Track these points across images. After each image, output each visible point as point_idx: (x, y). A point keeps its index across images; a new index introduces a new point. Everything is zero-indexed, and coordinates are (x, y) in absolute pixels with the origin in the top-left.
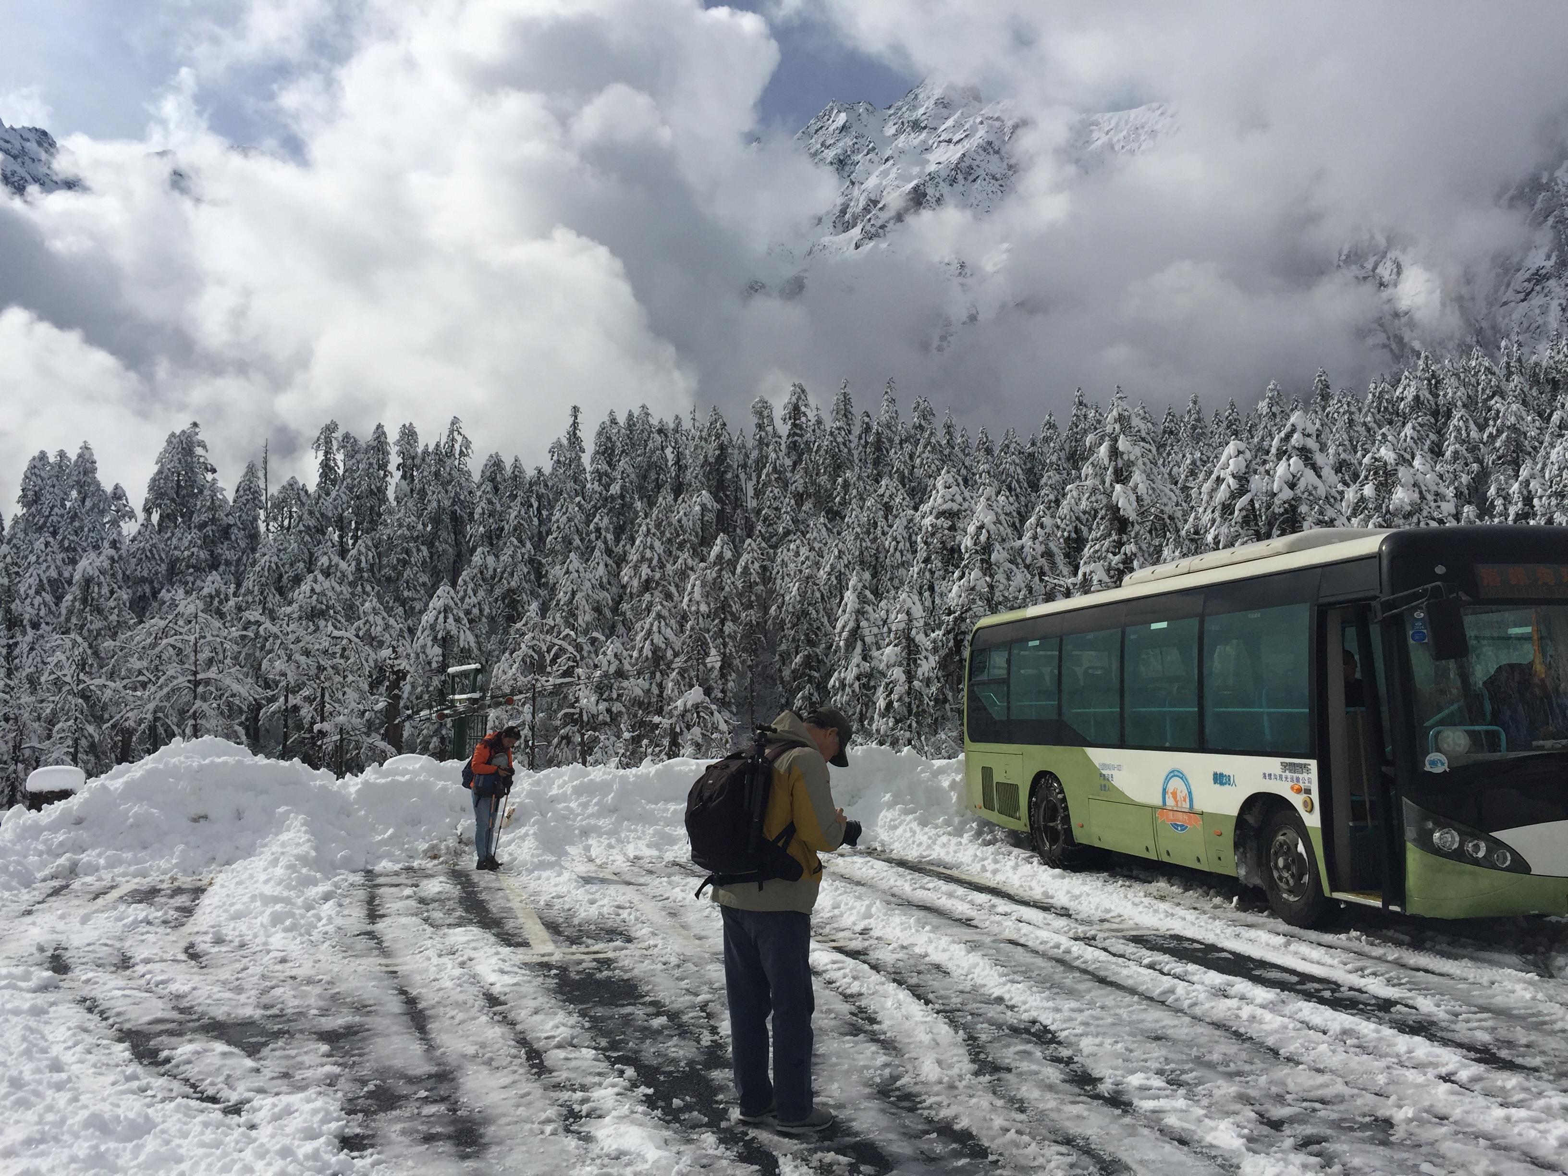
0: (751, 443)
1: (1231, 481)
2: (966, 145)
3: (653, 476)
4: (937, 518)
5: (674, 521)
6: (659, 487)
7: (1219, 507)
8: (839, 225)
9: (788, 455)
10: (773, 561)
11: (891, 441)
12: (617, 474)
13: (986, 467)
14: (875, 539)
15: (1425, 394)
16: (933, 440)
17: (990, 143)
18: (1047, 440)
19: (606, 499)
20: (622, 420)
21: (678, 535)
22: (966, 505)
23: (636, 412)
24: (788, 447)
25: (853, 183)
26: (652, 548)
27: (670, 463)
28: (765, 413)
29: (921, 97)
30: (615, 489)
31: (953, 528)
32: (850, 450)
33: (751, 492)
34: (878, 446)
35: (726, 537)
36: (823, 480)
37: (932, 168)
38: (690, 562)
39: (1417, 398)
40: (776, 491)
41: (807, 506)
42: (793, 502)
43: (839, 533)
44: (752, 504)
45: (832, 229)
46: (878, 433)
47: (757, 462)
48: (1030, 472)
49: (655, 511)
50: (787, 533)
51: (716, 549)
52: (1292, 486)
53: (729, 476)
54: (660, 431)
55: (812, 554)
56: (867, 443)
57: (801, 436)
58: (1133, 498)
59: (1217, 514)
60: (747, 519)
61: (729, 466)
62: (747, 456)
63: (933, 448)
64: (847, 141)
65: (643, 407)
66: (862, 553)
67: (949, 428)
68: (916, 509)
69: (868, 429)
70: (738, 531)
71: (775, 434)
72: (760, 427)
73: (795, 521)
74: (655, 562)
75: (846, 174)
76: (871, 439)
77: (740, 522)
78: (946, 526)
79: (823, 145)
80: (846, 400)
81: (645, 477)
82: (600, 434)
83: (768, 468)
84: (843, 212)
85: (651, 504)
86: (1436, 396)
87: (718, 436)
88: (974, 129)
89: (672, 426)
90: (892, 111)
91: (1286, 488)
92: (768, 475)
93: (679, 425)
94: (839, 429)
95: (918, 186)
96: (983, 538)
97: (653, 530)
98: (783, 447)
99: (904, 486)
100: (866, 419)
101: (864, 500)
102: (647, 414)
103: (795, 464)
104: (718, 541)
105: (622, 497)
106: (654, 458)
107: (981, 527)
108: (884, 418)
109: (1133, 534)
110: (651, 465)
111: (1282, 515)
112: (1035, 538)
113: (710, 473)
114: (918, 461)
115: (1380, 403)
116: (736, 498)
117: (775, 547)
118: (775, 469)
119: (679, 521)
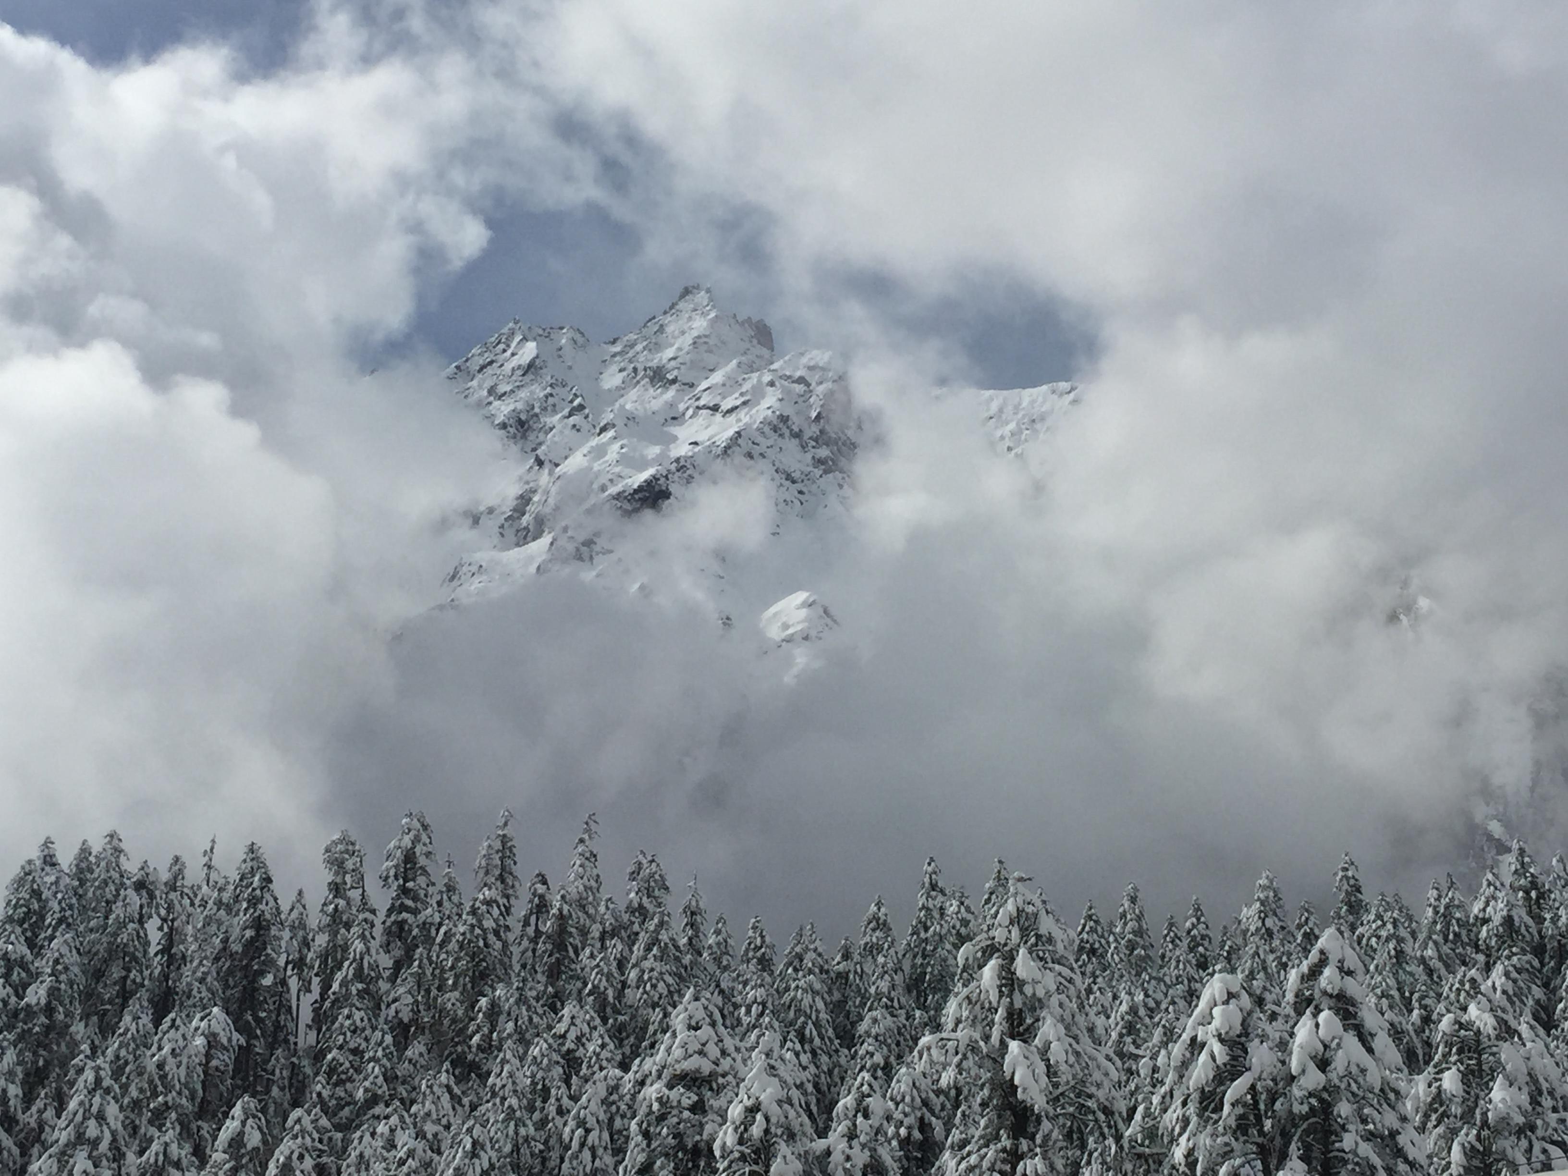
0: (314, 919)
1: (1217, 1047)
2: (744, 417)
3: (116, 972)
4: (670, 1086)
5: (151, 1065)
6: (125, 996)
7: (1195, 1096)
8: (510, 533)
9: (386, 947)
10: (342, 1153)
11: (584, 932)
12: (44, 965)
13: (760, 993)
14: (542, 1124)
15: (1521, 915)
16: (664, 936)
17: (784, 419)
18: (872, 950)
19: (15, 1014)
20: (66, 858)
21: (155, 1094)
22: (726, 1064)
23: (97, 845)
24: (388, 932)
25: (540, 463)
26: (101, 1117)
27: (152, 950)
28: (349, 865)
29: (669, 329)
30: (37, 994)
31: (699, 1108)
32: (505, 945)
33: (306, 1015)
34: (559, 939)
35: (253, 1104)
36: (451, 999)
37: (682, 450)
38: (174, 1150)
39: (1508, 921)
40: (358, 1015)
41: (416, 1049)
42: (389, 1039)
43: (473, 1107)
44: (306, 1039)
45: (496, 539)
46: (561, 916)
47: (324, 957)
48: (838, 1008)
49: (113, 1045)
50: (373, 1100)
51: (231, 1126)
52: (1323, 1064)
53: (268, 980)
54: (140, 886)
55: (420, 1145)
56: (538, 933)
57: (415, 912)
58: (1041, 1068)
59: (1192, 1109)
60: (295, 1069)
61: (270, 963)
62: (306, 944)
63: (664, 950)
64: (537, 391)
65: (111, 836)
66: (516, 1148)
67: (693, 914)
68: (625, 1066)
69: (541, 907)
70: (275, 1091)
71: (365, 905)
72: (337, 889)
73: (390, 1078)
74: (104, 1146)
75: (529, 446)
76: (548, 926)
77: (281, 1074)
78: (686, 1102)
79: (491, 391)
80: (506, 848)
81: (98, 975)
82: (20, 882)
83: (347, 970)
84: (520, 510)
85: (107, 1029)
86: (1540, 920)
87: (254, 902)
88: (758, 393)
89: (165, 876)
90: (617, 348)
91: (1312, 1067)
92: (344, 983)
93: (178, 875)
94: (488, 903)
95: (655, 478)
96: (756, 1131)
97: (107, 1082)
98: (378, 931)
99: (604, 1020)
100: (541, 889)
101: (527, 1044)
102: (118, 851)
103: (398, 966)
104: (237, 1110)
105: (49, 1010)
106: (124, 937)
107: (752, 1110)
108: (575, 889)
109: (1039, 1139)
110: (115, 951)
111: (1305, 1118)
112: (851, 1136)
113: (230, 972)
114: (633, 975)
115: (1448, 925)
116: (278, 1027)
117: (346, 1127)
118: (359, 975)
119: (160, 1066)
